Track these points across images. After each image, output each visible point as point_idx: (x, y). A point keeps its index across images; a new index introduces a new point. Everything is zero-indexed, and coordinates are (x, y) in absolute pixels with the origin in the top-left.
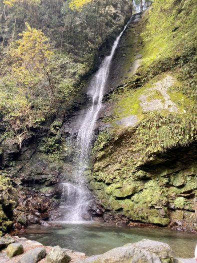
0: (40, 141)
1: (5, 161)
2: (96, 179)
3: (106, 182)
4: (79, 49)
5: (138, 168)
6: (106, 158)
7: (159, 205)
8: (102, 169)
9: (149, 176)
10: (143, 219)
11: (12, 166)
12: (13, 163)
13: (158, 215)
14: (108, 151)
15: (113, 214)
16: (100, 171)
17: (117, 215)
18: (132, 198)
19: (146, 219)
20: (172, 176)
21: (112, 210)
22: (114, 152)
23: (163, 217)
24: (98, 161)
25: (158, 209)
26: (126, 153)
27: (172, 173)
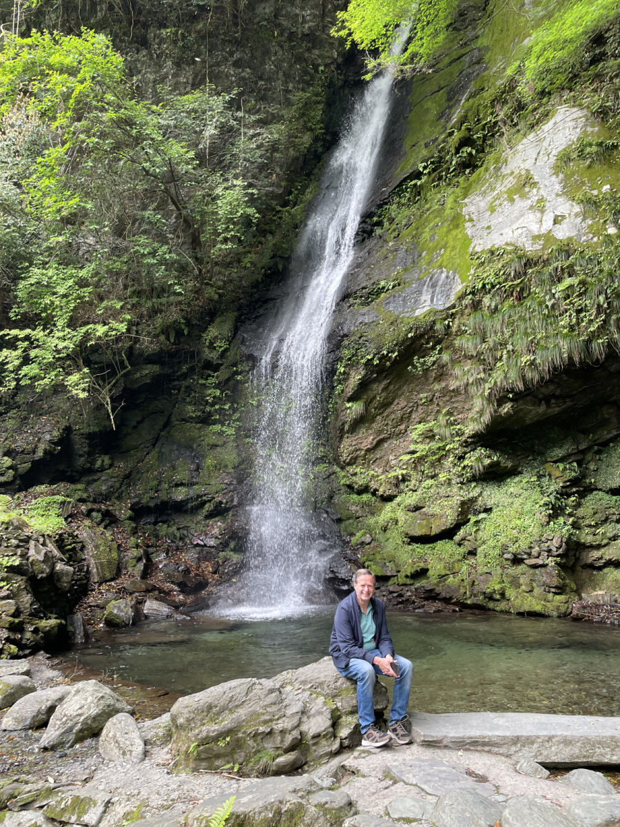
0: (179, 389)
1: (81, 456)
2: (350, 487)
3: (380, 493)
4: (269, 80)
5: (472, 443)
6: (373, 420)
7: (539, 555)
8: (365, 455)
9: (509, 464)
10: (491, 598)
11: (102, 469)
12: (103, 461)
13: (534, 584)
14: (375, 398)
15: (397, 589)
16: (360, 461)
17: (411, 591)
18: (457, 538)
19: (498, 600)
20: (589, 456)
21: (394, 576)
22: (394, 400)
23: (553, 590)
24: (348, 432)
25: (535, 567)
26: (431, 400)
27: (589, 448)
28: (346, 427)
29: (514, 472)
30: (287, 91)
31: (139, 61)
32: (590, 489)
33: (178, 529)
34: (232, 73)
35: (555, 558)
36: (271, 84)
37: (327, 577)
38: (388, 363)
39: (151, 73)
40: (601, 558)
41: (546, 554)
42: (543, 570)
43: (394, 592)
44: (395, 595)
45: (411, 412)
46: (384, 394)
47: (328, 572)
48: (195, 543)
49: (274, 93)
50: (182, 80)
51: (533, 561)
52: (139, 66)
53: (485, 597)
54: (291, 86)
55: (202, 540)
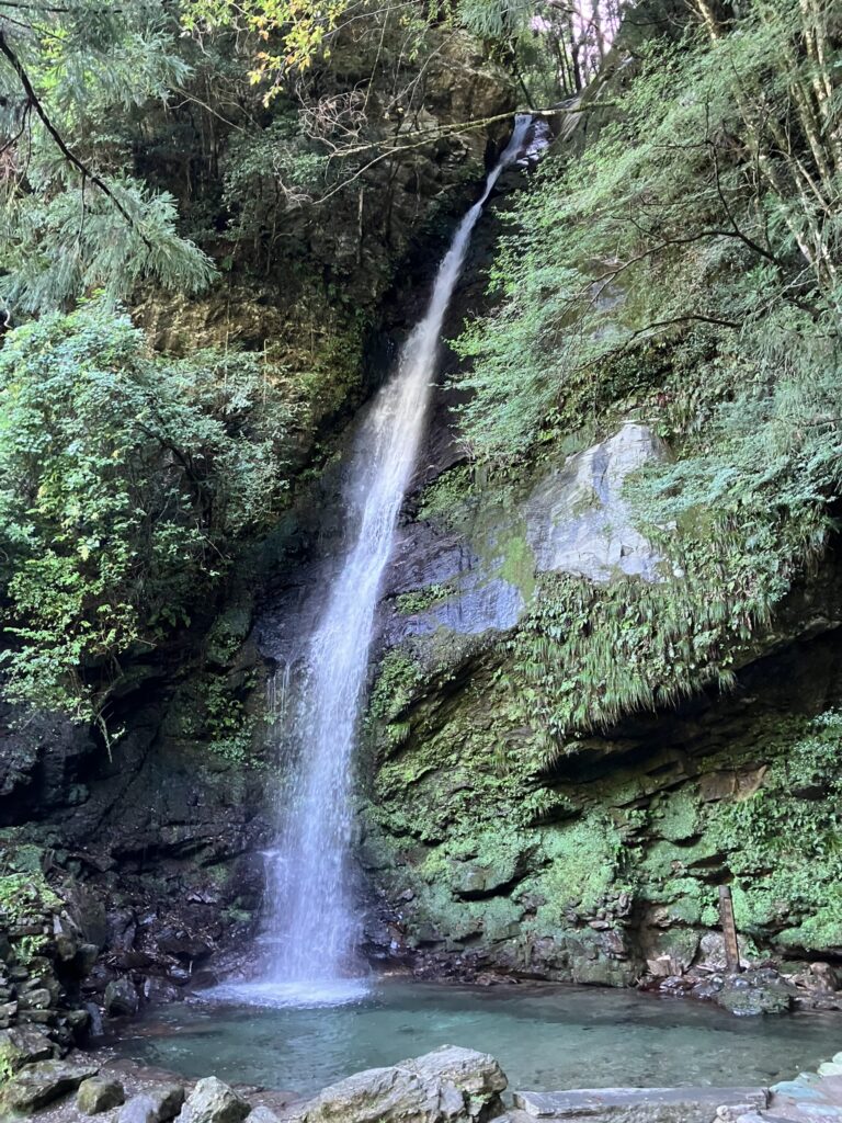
0: (172, 696)
1: (52, 786)
2: (386, 827)
3: (423, 837)
4: (299, 320)
5: (533, 782)
6: (418, 747)
7: (605, 916)
8: (407, 789)
9: (573, 808)
10: (552, 967)
11: (78, 803)
12: (79, 792)
13: (600, 951)
14: (423, 721)
15: (447, 957)
16: (400, 795)
17: (461, 959)
18: (514, 894)
19: (560, 969)
20: (655, 802)
21: (442, 941)
22: (444, 725)
23: (619, 956)
24: (387, 760)
25: (600, 930)
26: (488, 729)
27: (656, 793)
28: (386, 754)
29: (577, 816)
30: (319, 336)
31: (144, 289)
32: (656, 839)
33: (168, 880)
34: (256, 311)
35: (621, 921)
36: (300, 326)
37: (361, 943)
38: (441, 683)
39: (157, 304)
40: (667, 918)
41: (611, 916)
42: (608, 933)
43: (441, 961)
44: (443, 965)
45: (464, 740)
46: (433, 719)
47: (361, 936)
48: (190, 898)
49: (302, 336)
50: (194, 314)
51: (598, 924)
52: (144, 294)
53: (546, 966)
54: (323, 329)
55: (198, 895)
